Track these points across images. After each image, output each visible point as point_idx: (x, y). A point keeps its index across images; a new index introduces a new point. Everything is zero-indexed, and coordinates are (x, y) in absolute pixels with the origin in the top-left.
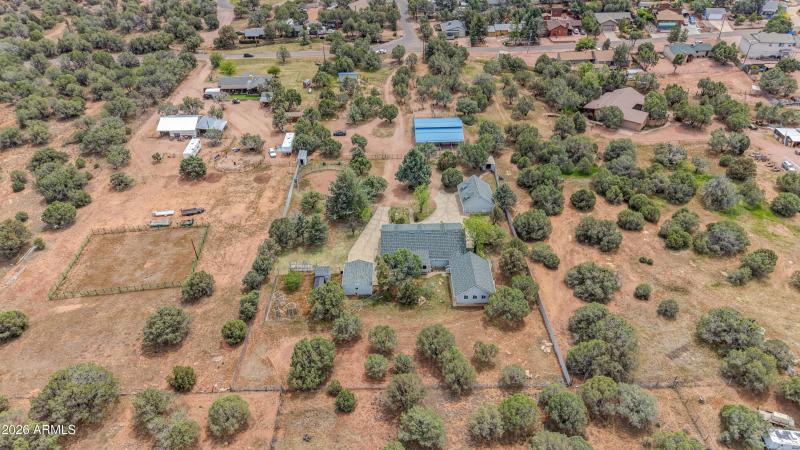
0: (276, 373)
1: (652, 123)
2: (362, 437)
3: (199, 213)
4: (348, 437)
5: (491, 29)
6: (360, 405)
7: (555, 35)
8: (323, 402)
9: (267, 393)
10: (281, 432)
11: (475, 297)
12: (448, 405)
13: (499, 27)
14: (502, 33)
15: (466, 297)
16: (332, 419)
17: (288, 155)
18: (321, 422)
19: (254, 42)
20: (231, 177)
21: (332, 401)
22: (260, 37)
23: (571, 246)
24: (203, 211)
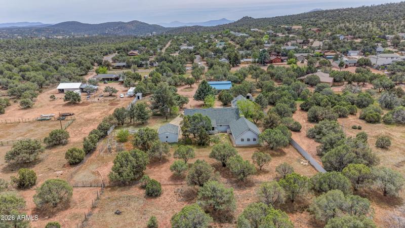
0: (101, 179)
1: (336, 84)
2: (165, 211)
3: (70, 115)
4: (153, 212)
5: (242, 61)
6: (165, 193)
7: (275, 62)
8: (136, 192)
9: (91, 188)
10: (96, 210)
11: (248, 140)
12: (237, 192)
13: (245, 60)
14: (247, 63)
15: (242, 140)
16: (141, 201)
17: (131, 97)
18: (132, 203)
19: (120, 68)
20: (94, 104)
21: (143, 192)
22: (124, 66)
23: (307, 124)
24: (73, 114)
